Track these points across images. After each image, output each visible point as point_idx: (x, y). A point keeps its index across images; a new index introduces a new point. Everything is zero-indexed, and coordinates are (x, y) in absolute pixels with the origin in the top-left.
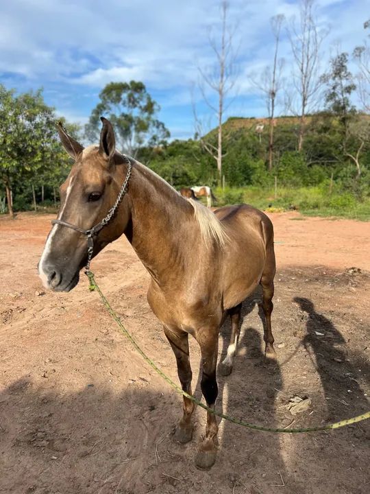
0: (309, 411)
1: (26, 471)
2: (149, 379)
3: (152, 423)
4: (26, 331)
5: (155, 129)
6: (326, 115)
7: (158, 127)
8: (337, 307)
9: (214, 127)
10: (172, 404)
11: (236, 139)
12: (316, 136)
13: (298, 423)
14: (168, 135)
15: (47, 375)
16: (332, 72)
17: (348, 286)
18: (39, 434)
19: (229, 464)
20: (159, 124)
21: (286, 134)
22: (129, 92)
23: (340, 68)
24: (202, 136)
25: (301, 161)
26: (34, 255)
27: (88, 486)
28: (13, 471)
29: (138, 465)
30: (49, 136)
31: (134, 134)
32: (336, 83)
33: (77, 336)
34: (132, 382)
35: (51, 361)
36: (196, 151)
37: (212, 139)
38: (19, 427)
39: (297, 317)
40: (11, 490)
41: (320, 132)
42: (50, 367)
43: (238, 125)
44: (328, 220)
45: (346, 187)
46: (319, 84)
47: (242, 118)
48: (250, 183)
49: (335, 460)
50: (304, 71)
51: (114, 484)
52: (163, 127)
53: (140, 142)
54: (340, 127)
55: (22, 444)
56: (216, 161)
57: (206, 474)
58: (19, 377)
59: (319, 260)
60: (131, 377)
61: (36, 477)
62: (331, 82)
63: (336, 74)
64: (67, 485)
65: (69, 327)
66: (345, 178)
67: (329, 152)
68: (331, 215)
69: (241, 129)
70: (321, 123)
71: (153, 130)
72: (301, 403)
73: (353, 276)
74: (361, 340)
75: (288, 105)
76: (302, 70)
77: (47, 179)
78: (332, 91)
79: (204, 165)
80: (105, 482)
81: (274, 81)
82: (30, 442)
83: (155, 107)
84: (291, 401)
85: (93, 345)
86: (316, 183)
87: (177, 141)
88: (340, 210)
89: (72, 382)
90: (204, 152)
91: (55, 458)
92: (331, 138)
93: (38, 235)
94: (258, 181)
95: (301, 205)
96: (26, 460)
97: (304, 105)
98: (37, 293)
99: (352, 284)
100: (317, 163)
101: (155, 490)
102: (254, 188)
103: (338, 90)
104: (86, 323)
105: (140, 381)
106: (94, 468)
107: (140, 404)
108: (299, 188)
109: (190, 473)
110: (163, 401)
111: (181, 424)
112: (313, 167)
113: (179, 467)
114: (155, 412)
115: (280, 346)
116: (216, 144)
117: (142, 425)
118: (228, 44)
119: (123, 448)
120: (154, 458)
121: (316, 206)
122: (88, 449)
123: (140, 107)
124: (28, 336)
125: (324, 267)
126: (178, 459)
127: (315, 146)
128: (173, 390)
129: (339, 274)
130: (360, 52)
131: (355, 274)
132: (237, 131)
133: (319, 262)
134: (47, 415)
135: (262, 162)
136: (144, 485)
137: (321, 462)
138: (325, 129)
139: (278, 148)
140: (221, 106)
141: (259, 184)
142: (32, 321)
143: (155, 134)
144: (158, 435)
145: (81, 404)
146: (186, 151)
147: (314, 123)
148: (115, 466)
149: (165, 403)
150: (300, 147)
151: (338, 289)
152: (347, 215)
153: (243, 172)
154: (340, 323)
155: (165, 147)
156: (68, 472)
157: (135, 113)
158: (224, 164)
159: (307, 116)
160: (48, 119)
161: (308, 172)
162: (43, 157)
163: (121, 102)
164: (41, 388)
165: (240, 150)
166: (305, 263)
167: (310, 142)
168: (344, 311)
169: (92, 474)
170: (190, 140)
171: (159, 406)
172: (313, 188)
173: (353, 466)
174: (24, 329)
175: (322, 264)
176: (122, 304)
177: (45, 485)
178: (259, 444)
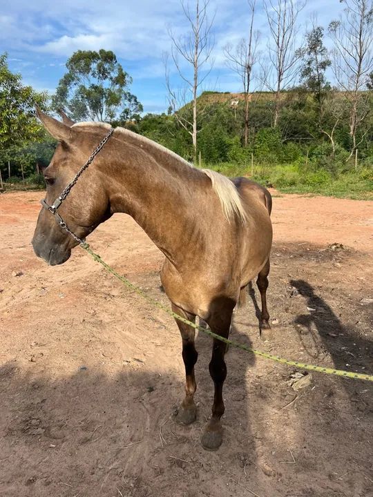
0: (311, 386)
1: (23, 461)
2: (144, 360)
3: (152, 405)
4: (6, 313)
5: (127, 102)
6: (301, 91)
7: (130, 100)
8: (325, 282)
9: (188, 100)
10: (171, 384)
11: (211, 115)
12: (291, 112)
13: (301, 399)
14: (141, 108)
15: (34, 359)
16: (307, 47)
17: (332, 262)
18: (34, 422)
19: (237, 443)
20: (131, 97)
21: (261, 110)
22: (99, 61)
23: (315, 43)
24: (177, 110)
25: (276, 137)
26: (5, 233)
27: (93, 474)
28: (10, 462)
29: (143, 449)
30: (15, 106)
31: (105, 107)
32: (312, 58)
33: (62, 317)
34: (126, 363)
35: (37, 344)
36: (170, 126)
37: (187, 114)
38: (10, 415)
39: (287, 294)
40: (9, 482)
41: (295, 109)
42: (36, 351)
43: (212, 100)
44: (305, 197)
45: (320, 165)
46: (295, 58)
47: (217, 93)
48: (226, 160)
49: (342, 434)
50: (280, 45)
51: (120, 470)
52: (135, 101)
53: (112, 116)
54: (315, 104)
55: (15, 433)
56: (191, 136)
57: (214, 455)
58: (4, 362)
59: (302, 237)
60: (125, 359)
61: (35, 467)
62: (306, 57)
63: (311, 48)
64: (69, 474)
65: (53, 308)
66: (320, 156)
67: (304, 129)
68: (308, 192)
69: (215, 104)
70: (296, 99)
71: (125, 104)
72: (302, 379)
73: (336, 252)
74: (352, 314)
75: (264, 80)
76: (278, 44)
77: (13, 154)
78: (307, 66)
79: (179, 141)
80: (110, 468)
81: (249, 54)
82: (24, 431)
83: (127, 79)
84: (291, 377)
85: (81, 327)
86: (291, 160)
87: (150, 115)
88: (316, 187)
89: (63, 366)
90: (178, 127)
91: (54, 446)
92: (306, 114)
93: (7, 213)
94: (233, 158)
95: (278, 182)
96: (22, 449)
97: (280, 81)
98: (14, 274)
99: (336, 260)
100: (293, 140)
101: (164, 474)
102: (229, 165)
103: (313, 66)
104: (70, 304)
105: (135, 362)
106: (97, 454)
107: (137, 385)
108: (274, 166)
109: (197, 454)
110: (161, 382)
111: (184, 405)
112: (288, 144)
113: (185, 448)
114: (154, 393)
115: (274, 322)
116: (191, 119)
117: (142, 407)
118: (202, 14)
119: (125, 432)
120: (159, 441)
121: (293, 183)
122: (89, 435)
123: (111, 78)
124: (9, 319)
125: (308, 243)
126: (184, 440)
127: (290, 122)
128: (170, 370)
129: (322, 250)
130: (336, 27)
131: (338, 250)
132: (212, 106)
133: (302, 239)
134: (40, 401)
135: (237, 138)
136: (151, 470)
137: (328, 437)
138: (301, 106)
139: (254, 124)
140: (196, 79)
141: (234, 161)
142: (12, 303)
143: (127, 107)
144: (161, 416)
145: (75, 388)
146: (160, 125)
147: (289, 99)
148: (119, 451)
149: (163, 384)
150: (275, 124)
151: (324, 265)
152: (323, 192)
153: (219, 148)
154: (330, 298)
155: (138, 121)
156: (69, 460)
157: (106, 84)
158: (199, 140)
159: (283, 91)
160: (13, 87)
161: (283, 149)
162: (9, 130)
163: (91, 73)
164: (29, 373)
165: (216, 125)
166: (288, 240)
167: (285, 118)
168: (332, 286)
169: (96, 461)
170: (163, 114)
171: (157, 387)
172: (288, 165)
173: (361, 439)
174: (3, 312)
175: (304, 240)
176: (106, 283)
177: (45, 475)
178: (265, 422)
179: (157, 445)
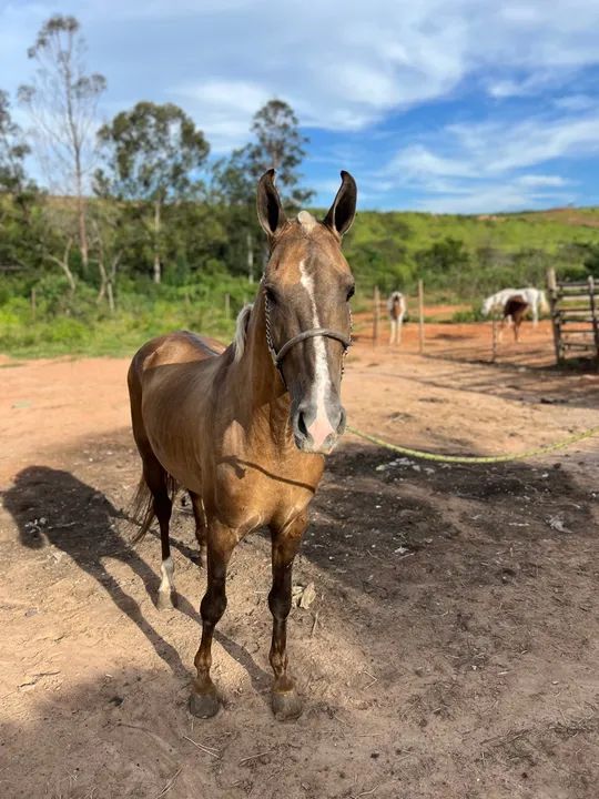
2: (56, 669)
3: (142, 718)
10: (139, 679)
29: (194, 776)
54: (17, 211)
67: (6, 251)
68: (62, 353)
72: (306, 593)
88: (72, 345)
92: (6, 229)
101: (256, 784)
107: (88, 707)
110: (120, 684)
117: (131, 730)
119: (143, 774)
120: (205, 754)
136: (234, 790)
149: (127, 684)
171: (123, 693)
178: (308, 658)
179: (207, 760)
